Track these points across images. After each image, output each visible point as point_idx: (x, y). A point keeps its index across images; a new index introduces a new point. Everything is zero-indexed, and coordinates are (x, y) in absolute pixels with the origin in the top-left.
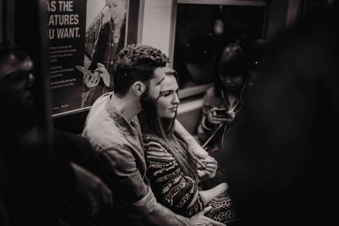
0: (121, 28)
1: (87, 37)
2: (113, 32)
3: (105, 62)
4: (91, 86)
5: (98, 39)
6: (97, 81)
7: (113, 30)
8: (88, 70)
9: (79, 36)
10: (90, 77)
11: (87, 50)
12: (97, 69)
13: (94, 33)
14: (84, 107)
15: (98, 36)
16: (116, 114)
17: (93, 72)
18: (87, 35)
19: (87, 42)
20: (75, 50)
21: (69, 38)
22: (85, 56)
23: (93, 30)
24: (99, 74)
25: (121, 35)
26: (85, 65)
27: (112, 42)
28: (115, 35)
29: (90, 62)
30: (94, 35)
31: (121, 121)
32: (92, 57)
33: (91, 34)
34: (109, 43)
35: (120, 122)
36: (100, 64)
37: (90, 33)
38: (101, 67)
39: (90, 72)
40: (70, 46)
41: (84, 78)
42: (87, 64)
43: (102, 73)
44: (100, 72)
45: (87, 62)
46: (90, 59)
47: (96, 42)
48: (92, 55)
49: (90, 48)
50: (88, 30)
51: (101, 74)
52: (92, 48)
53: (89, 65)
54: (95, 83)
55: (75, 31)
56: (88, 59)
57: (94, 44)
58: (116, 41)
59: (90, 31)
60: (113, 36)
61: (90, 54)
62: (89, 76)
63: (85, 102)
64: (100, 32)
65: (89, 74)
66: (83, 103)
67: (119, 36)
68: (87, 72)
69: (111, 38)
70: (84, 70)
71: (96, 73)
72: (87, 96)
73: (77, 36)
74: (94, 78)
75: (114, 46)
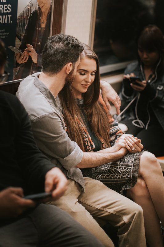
0: (47, 15)
1: (18, 23)
2: (40, 18)
3: (33, 43)
4: (21, 63)
5: (27, 24)
6: (26, 58)
7: (41, 17)
8: (19, 50)
9: (11, 22)
10: (21, 55)
11: (18, 33)
12: (27, 49)
13: (25, 19)
14: (14, 80)
15: (27, 22)
16: (45, 89)
17: (23, 51)
18: (18, 21)
19: (18, 27)
20: (8, 34)
21: (3, 23)
22: (17, 38)
23: (23, 17)
24: (28, 53)
25: (47, 21)
26: (16, 46)
27: (40, 26)
28: (42, 20)
29: (21, 43)
30: (24, 21)
31: (49, 95)
33: (22, 21)
34: (37, 28)
35: (47, 95)
36: (29, 44)
37: (21, 19)
38: (29, 47)
39: (21, 51)
40: (4, 30)
41: (15, 56)
42: (18, 45)
43: (31, 52)
44: (29, 51)
45: (18, 43)
46: (21, 41)
47: (26, 26)
48: (22, 38)
49: (20, 31)
50: (19, 17)
51: (30, 53)
52: (23, 32)
53: (20, 46)
54: (25, 61)
55: (8, 17)
56: (19, 40)
57: (24, 28)
58: (43, 26)
59: (21, 18)
60: (40, 21)
61: (20, 37)
62: (19, 54)
63: (16, 76)
64: (29, 19)
65: (19, 52)
67: (45, 22)
68: (18, 51)
69: (39, 23)
70: (16, 49)
71: (25, 52)
72: (17, 70)
73: (9, 22)
74: (24, 56)
75: (41, 30)
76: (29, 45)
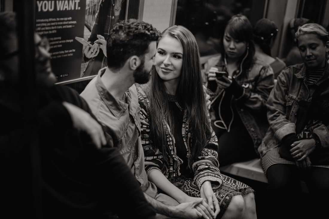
0: (122, 2)
1: (87, 10)
2: (114, 5)
3: (105, 34)
4: (91, 57)
5: (98, 11)
6: (96, 52)
7: (114, 3)
8: (88, 41)
9: (79, 8)
10: (90, 48)
11: (87, 22)
12: (97, 40)
13: (95, 5)
14: (83, 77)
15: (99, 9)
16: (102, 88)
17: (93, 43)
18: (87, 8)
19: (88, 14)
20: (75, 22)
21: (69, 10)
22: (85, 28)
23: (94, 3)
24: (99, 46)
25: (121, 8)
26: (85, 37)
27: (113, 14)
28: (116, 8)
29: (90, 33)
30: (95, 8)
31: (107, 96)
32: (92, 29)
33: (92, 7)
34: (110, 16)
35: (105, 96)
37: (90, 5)
38: (100, 38)
39: (90, 43)
40: (70, 18)
41: (83, 49)
42: (86, 36)
43: (102, 44)
44: (100, 44)
45: (87, 34)
46: (90, 31)
47: (97, 14)
48: (92, 28)
49: (90, 20)
50: (89, 3)
51: (101, 46)
52: (93, 20)
53: (89, 37)
54: (95, 54)
55: (75, 3)
56: (88, 30)
57: (95, 16)
58: (117, 13)
59: (90, 4)
60: (113, 9)
61: (90, 26)
62: (88, 47)
63: (84, 72)
64: (101, 5)
65: (89, 45)
66: (82, 73)
67: (120, 9)
68: (87, 43)
69: (112, 11)
70: (84, 41)
71: (96, 45)
72: (86, 66)
73: (77, 9)
74: (94, 49)
75: (114, 19)
76: (100, 36)
